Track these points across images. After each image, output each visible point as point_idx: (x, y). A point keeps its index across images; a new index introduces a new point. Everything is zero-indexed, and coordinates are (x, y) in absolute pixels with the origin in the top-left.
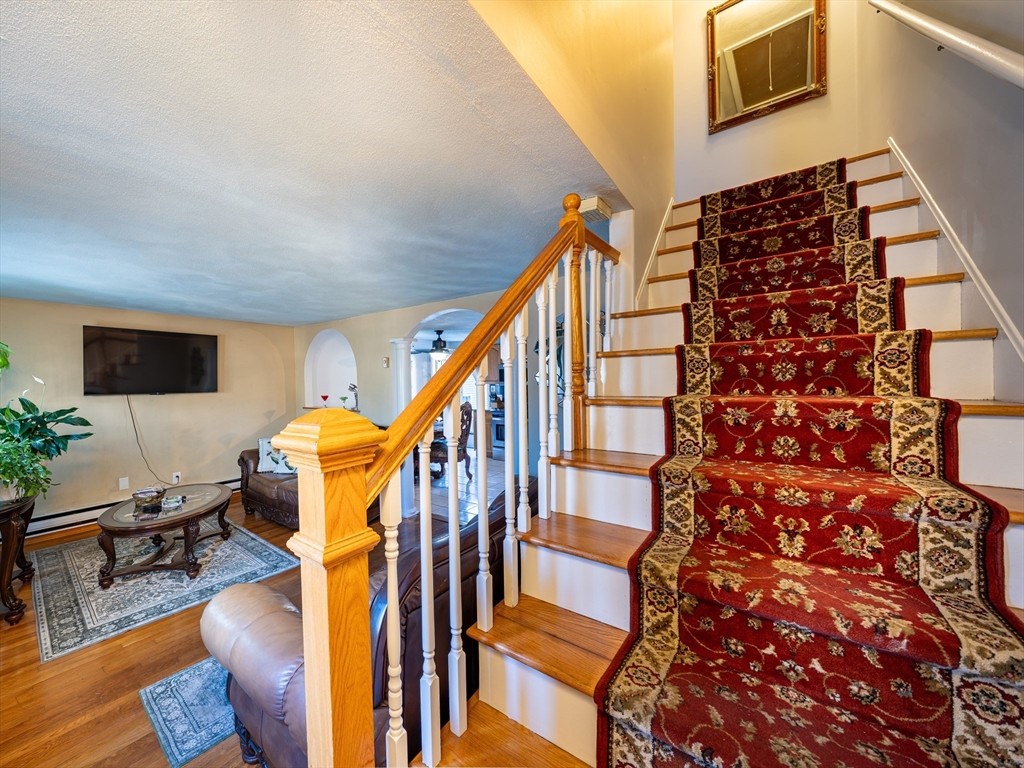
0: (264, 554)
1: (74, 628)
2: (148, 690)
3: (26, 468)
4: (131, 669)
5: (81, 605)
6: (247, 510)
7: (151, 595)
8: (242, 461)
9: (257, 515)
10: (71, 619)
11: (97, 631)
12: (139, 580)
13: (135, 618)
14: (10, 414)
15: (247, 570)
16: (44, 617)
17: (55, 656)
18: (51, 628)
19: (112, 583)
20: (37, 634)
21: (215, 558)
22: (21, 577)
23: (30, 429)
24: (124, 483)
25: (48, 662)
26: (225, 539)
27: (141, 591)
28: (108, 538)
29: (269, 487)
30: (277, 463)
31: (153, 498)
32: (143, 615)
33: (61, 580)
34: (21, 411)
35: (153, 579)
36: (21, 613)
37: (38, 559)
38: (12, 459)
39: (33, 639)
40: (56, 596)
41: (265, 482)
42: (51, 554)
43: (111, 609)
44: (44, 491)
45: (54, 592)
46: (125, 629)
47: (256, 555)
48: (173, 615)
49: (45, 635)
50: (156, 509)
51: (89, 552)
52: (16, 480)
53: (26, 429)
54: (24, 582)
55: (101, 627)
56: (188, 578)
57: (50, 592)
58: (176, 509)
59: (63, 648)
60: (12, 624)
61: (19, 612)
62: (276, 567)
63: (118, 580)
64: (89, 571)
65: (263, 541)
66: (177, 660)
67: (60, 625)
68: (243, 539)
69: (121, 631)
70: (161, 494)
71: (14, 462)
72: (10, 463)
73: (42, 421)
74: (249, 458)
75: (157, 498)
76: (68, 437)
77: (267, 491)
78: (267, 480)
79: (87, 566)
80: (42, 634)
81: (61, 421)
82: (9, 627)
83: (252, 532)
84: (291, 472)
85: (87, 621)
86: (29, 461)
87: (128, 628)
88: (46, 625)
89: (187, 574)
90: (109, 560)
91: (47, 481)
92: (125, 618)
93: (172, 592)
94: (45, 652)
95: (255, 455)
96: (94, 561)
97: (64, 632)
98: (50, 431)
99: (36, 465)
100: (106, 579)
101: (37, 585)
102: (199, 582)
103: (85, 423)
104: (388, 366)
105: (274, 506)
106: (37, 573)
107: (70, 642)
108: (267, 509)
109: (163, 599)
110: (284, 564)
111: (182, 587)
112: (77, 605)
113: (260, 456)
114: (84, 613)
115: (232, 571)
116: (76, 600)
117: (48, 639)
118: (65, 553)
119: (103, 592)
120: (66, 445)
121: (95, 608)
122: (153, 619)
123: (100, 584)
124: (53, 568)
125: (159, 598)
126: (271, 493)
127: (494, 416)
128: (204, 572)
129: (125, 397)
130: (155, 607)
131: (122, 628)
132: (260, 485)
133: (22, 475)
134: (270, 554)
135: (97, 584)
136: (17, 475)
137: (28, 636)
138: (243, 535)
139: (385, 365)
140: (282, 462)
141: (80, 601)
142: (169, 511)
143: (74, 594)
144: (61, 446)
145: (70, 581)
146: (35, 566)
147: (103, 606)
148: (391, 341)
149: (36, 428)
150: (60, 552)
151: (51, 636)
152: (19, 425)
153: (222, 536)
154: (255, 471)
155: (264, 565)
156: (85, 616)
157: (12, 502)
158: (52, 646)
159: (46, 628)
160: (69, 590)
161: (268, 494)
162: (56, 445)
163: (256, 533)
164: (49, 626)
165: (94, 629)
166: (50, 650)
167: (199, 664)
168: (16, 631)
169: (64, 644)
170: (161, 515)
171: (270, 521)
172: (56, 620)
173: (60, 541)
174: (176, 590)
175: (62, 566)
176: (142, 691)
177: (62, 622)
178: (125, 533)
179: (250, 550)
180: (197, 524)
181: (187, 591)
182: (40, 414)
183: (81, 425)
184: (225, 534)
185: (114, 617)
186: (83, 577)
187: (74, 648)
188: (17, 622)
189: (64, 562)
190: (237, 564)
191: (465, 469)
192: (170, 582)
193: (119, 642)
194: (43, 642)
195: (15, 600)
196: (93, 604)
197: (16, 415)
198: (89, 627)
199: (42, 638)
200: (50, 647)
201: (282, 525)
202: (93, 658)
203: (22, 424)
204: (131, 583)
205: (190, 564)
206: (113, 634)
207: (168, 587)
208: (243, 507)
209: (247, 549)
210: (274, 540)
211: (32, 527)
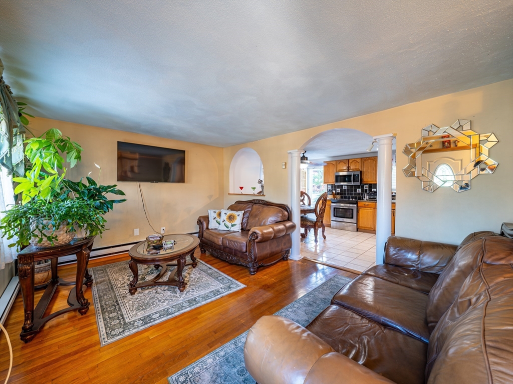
0: (219, 278)
1: (118, 321)
2: (174, 379)
3: (92, 218)
4: (157, 358)
5: (120, 305)
6: (202, 251)
7: (160, 301)
8: (200, 222)
9: (207, 253)
10: (115, 314)
11: (132, 324)
12: (151, 290)
13: (153, 317)
14: (82, 186)
15: (213, 288)
16: (100, 311)
17: (109, 341)
18: (105, 320)
19: (136, 291)
20: (96, 323)
21: (192, 279)
22: (86, 284)
23: (93, 195)
24: (137, 232)
25: (105, 346)
26: (194, 267)
27: (154, 298)
28: (135, 263)
29: (217, 238)
30: (219, 224)
31: (157, 240)
32: (158, 315)
33: (107, 287)
34: (88, 185)
35: (159, 290)
36: (88, 308)
37: (94, 273)
38: (84, 211)
39: (95, 326)
40: (105, 297)
41: (214, 235)
42: (101, 270)
43: (138, 309)
44: (101, 233)
45: (104, 295)
46: (149, 325)
47: (215, 278)
48: (176, 317)
49: (102, 324)
50: (159, 247)
51: (120, 270)
52: (86, 225)
53: (90, 195)
54: (87, 287)
55: (134, 321)
56: (179, 292)
57: (102, 295)
58: (171, 248)
59: (113, 336)
60: (82, 315)
61: (86, 308)
62: (230, 288)
63: (139, 290)
64: (122, 282)
65: (216, 270)
66: (188, 354)
67: (110, 318)
68: (204, 268)
69: (147, 326)
70: (161, 238)
71: (85, 213)
72: (83, 214)
73: (99, 191)
74: (203, 221)
75: (160, 241)
76: (113, 201)
77: (215, 240)
78: (216, 233)
79: (120, 279)
80: (100, 323)
81: (109, 191)
82: (80, 316)
83: (208, 264)
84: (228, 229)
85: (125, 316)
86: (94, 213)
87: (151, 324)
88: (101, 317)
89: (179, 289)
90: (134, 277)
91: (102, 226)
92: (148, 316)
93: (172, 300)
94: (103, 337)
95: (207, 218)
96: (124, 276)
97: (113, 323)
98: (104, 197)
99: (98, 215)
100: (133, 289)
101: (95, 288)
102: (186, 294)
103: (122, 193)
104: (286, 168)
105: (220, 249)
106: (94, 281)
107: (117, 331)
108: (215, 251)
109: (167, 305)
110: (234, 286)
111: (177, 297)
112: (118, 304)
113: (210, 219)
114: (123, 310)
115: (204, 288)
116: (117, 301)
117: (104, 328)
118: (108, 270)
119: (131, 297)
120: (112, 206)
121: (128, 308)
122: (164, 319)
123: (130, 292)
124: (102, 279)
125: (165, 304)
126: (218, 241)
127: (332, 202)
128: (188, 288)
129: (138, 183)
130: (164, 310)
131: (147, 323)
132: (211, 237)
133: (90, 222)
134: (223, 279)
135: (127, 291)
136: (87, 221)
137: (91, 324)
138: (202, 265)
139: (284, 167)
140: (222, 224)
141: (119, 302)
142: (167, 249)
143: (115, 297)
144: (109, 206)
145: (112, 288)
146: (93, 277)
147: (133, 306)
148: (288, 152)
149: (96, 195)
150: (105, 269)
151: (105, 326)
152: (87, 192)
153: (192, 266)
154: (207, 228)
155: (222, 286)
156: (124, 313)
157: (83, 239)
158: (107, 334)
159: (102, 319)
160: (112, 294)
161: (216, 242)
162: (106, 206)
163: (211, 265)
164: (103, 318)
165: (130, 323)
166: (105, 336)
167: (203, 359)
168: (85, 320)
169: (113, 333)
170: (162, 252)
171: (217, 258)
172: (107, 314)
173: (105, 263)
174: (174, 299)
175: (107, 278)
176: (169, 378)
177: (111, 316)
178: (144, 261)
179: (210, 275)
180: (185, 258)
181: (181, 300)
182: (98, 187)
183: (120, 194)
184: (194, 265)
185: (141, 314)
186: (119, 285)
187: (120, 337)
188: (85, 313)
189: (108, 275)
190: (206, 284)
191: (322, 233)
192: (169, 293)
193: (146, 334)
194: (101, 329)
195: (84, 299)
196: (127, 305)
197: (85, 186)
198: (127, 320)
199: (100, 327)
200: (105, 334)
201: (224, 261)
202: (133, 346)
203: (88, 192)
204: (147, 292)
205: (181, 283)
206: (142, 328)
207: (169, 296)
208: (200, 249)
209: (208, 274)
210: (222, 269)
211: (92, 254)
